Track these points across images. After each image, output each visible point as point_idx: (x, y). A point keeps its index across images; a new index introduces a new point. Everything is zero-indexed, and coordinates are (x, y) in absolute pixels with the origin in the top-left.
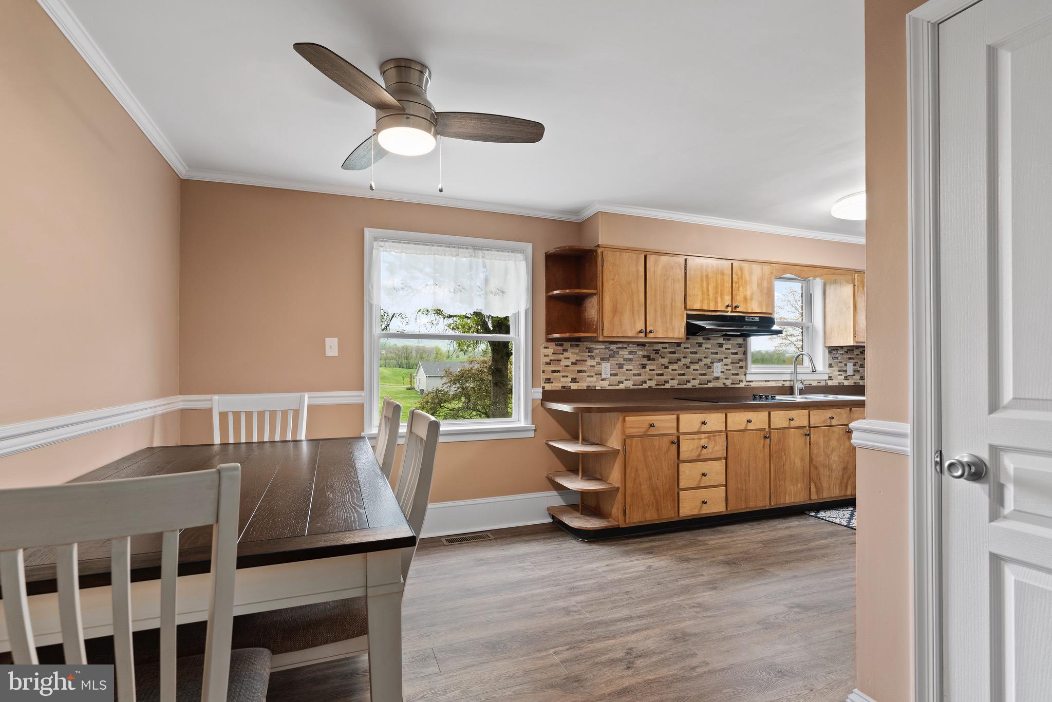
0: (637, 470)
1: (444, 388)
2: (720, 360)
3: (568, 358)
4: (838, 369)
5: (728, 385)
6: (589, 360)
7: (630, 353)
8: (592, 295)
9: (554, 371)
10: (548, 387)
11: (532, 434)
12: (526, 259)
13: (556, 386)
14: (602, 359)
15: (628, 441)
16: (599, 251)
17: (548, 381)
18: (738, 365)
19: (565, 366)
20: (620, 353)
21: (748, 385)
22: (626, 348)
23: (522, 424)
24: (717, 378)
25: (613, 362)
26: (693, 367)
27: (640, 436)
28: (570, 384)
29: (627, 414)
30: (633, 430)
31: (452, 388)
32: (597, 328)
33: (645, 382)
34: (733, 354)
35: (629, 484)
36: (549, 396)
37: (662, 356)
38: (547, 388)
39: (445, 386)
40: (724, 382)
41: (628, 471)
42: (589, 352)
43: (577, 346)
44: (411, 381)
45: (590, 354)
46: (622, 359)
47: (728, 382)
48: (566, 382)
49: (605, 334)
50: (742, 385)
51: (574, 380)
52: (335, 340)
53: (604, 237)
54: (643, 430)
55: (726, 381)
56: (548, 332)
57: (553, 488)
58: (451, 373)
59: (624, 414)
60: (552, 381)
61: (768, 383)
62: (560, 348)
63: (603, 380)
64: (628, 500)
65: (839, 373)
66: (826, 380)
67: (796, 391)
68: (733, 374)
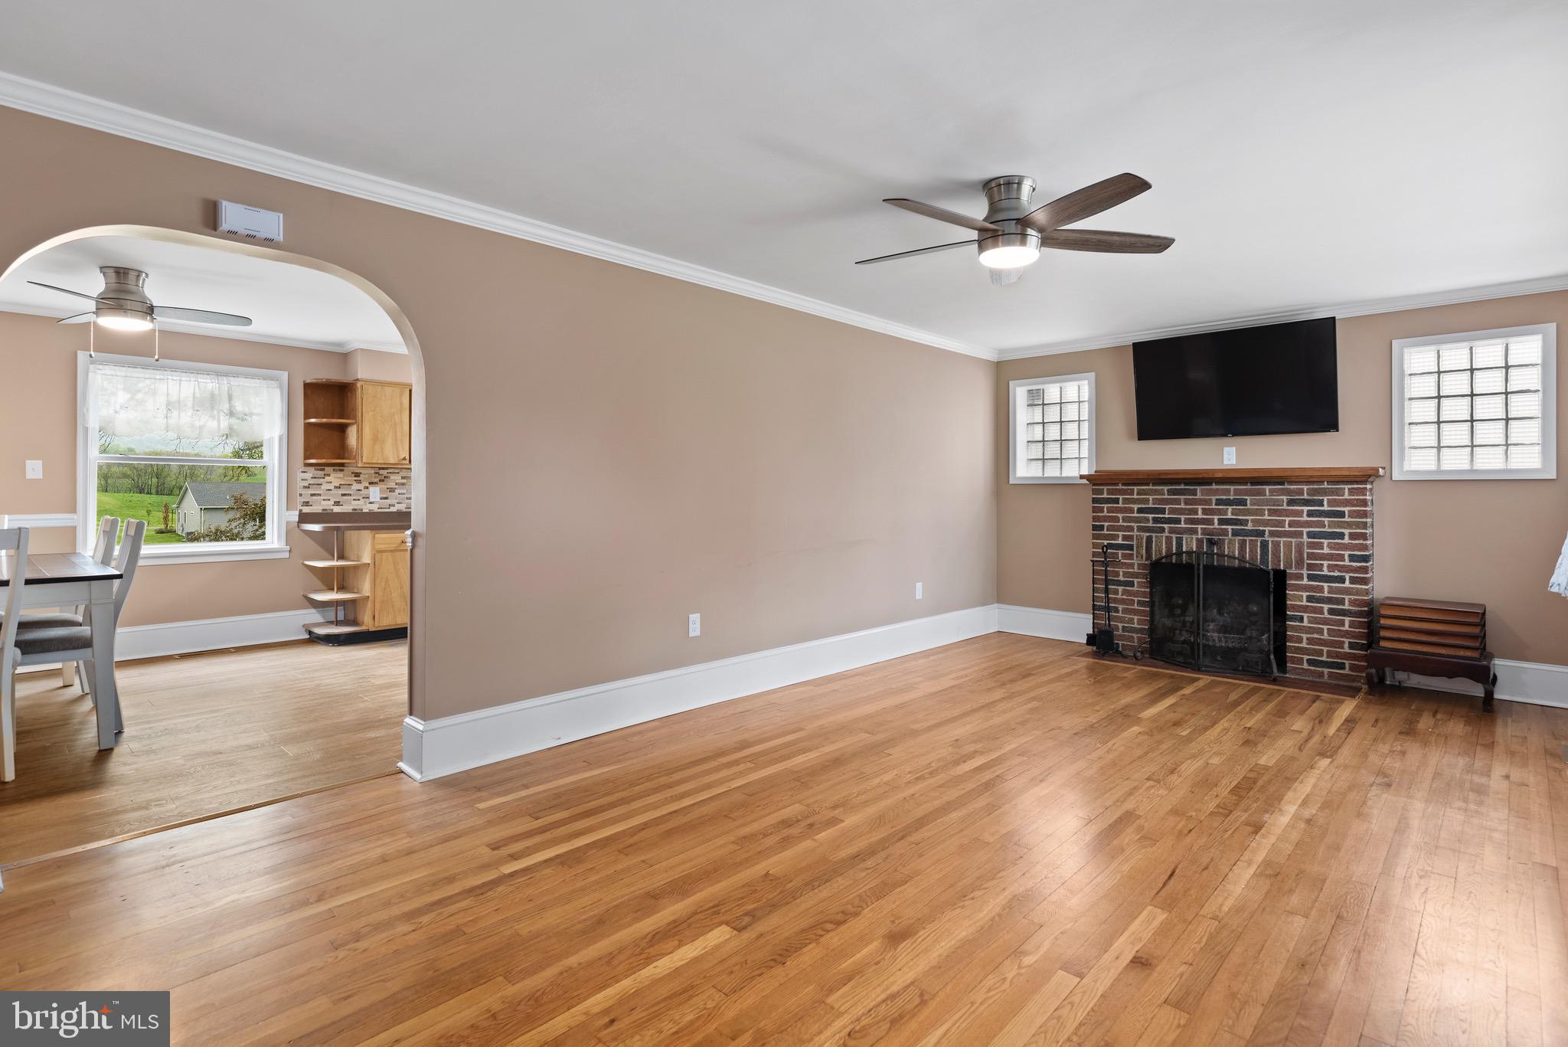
0: (387, 581)
1: (233, 526)
3: (331, 482)
6: (355, 484)
7: (403, 478)
8: (352, 424)
9: (312, 495)
10: (306, 510)
11: (287, 555)
12: (281, 387)
13: (316, 509)
14: (371, 484)
15: (378, 556)
16: (359, 384)
17: (306, 504)
19: (327, 490)
20: (392, 477)
22: (398, 473)
23: (276, 545)
25: (383, 486)
27: (391, 551)
28: (332, 507)
29: (378, 531)
30: (383, 546)
31: (248, 526)
32: (356, 455)
33: (394, 506)
35: (379, 593)
36: (304, 518)
38: (303, 511)
39: (234, 524)
41: (378, 581)
42: (355, 476)
43: (342, 470)
44: (166, 519)
45: (356, 478)
48: (328, 505)
49: (364, 461)
51: (337, 503)
53: (362, 371)
54: (395, 546)
56: (306, 457)
57: (309, 605)
58: (245, 502)
59: (374, 532)
60: (310, 503)
62: (321, 472)
63: (371, 503)
64: (378, 607)
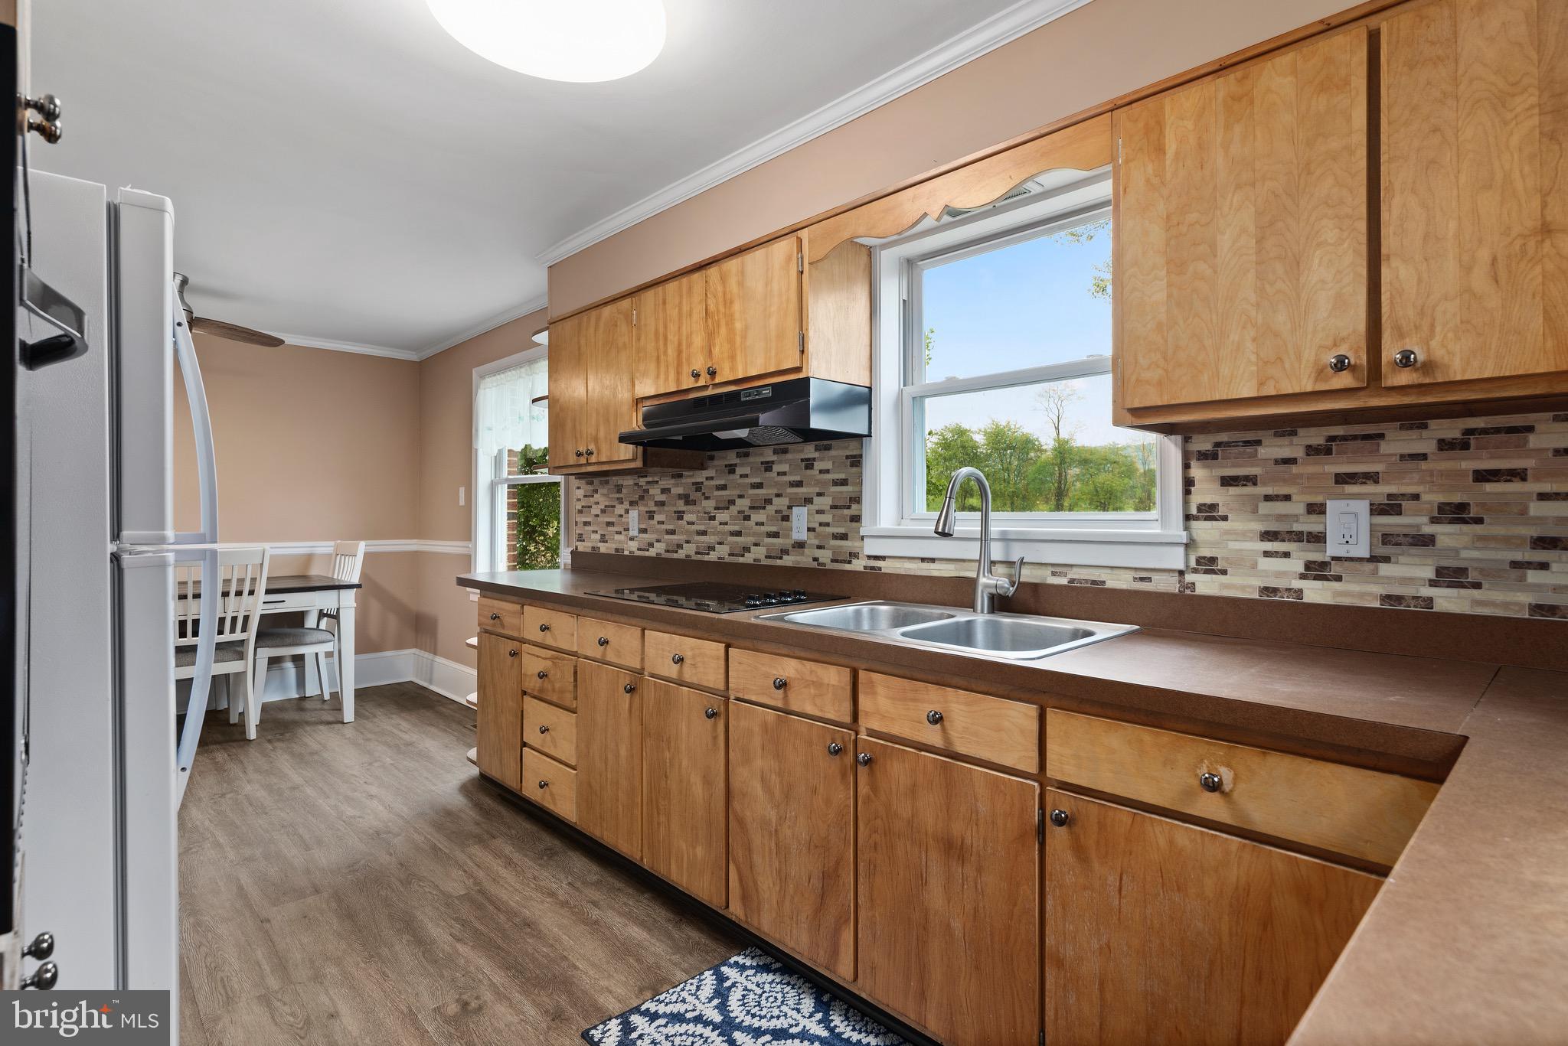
2: (808, 501)
3: (598, 503)
4: (1259, 527)
5: (824, 564)
6: (617, 506)
7: (663, 492)
9: (585, 524)
10: (581, 547)
13: (587, 546)
14: (632, 503)
17: (581, 538)
18: (846, 512)
19: (595, 516)
20: (651, 492)
21: (873, 568)
22: (657, 482)
24: (800, 545)
25: (643, 508)
26: (756, 517)
28: (599, 545)
33: (681, 547)
34: (836, 483)
37: (706, 495)
38: (580, 549)
40: (817, 556)
42: (617, 492)
43: (607, 484)
45: (618, 496)
46: (653, 503)
47: (825, 556)
48: (596, 541)
50: (858, 565)
51: (603, 540)
52: (463, 488)
55: (819, 553)
61: (932, 566)
62: (590, 488)
63: (631, 539)
65: (1269, 546)
66: (1181, 573)
67: (982, 600)
68: (836, 537)
